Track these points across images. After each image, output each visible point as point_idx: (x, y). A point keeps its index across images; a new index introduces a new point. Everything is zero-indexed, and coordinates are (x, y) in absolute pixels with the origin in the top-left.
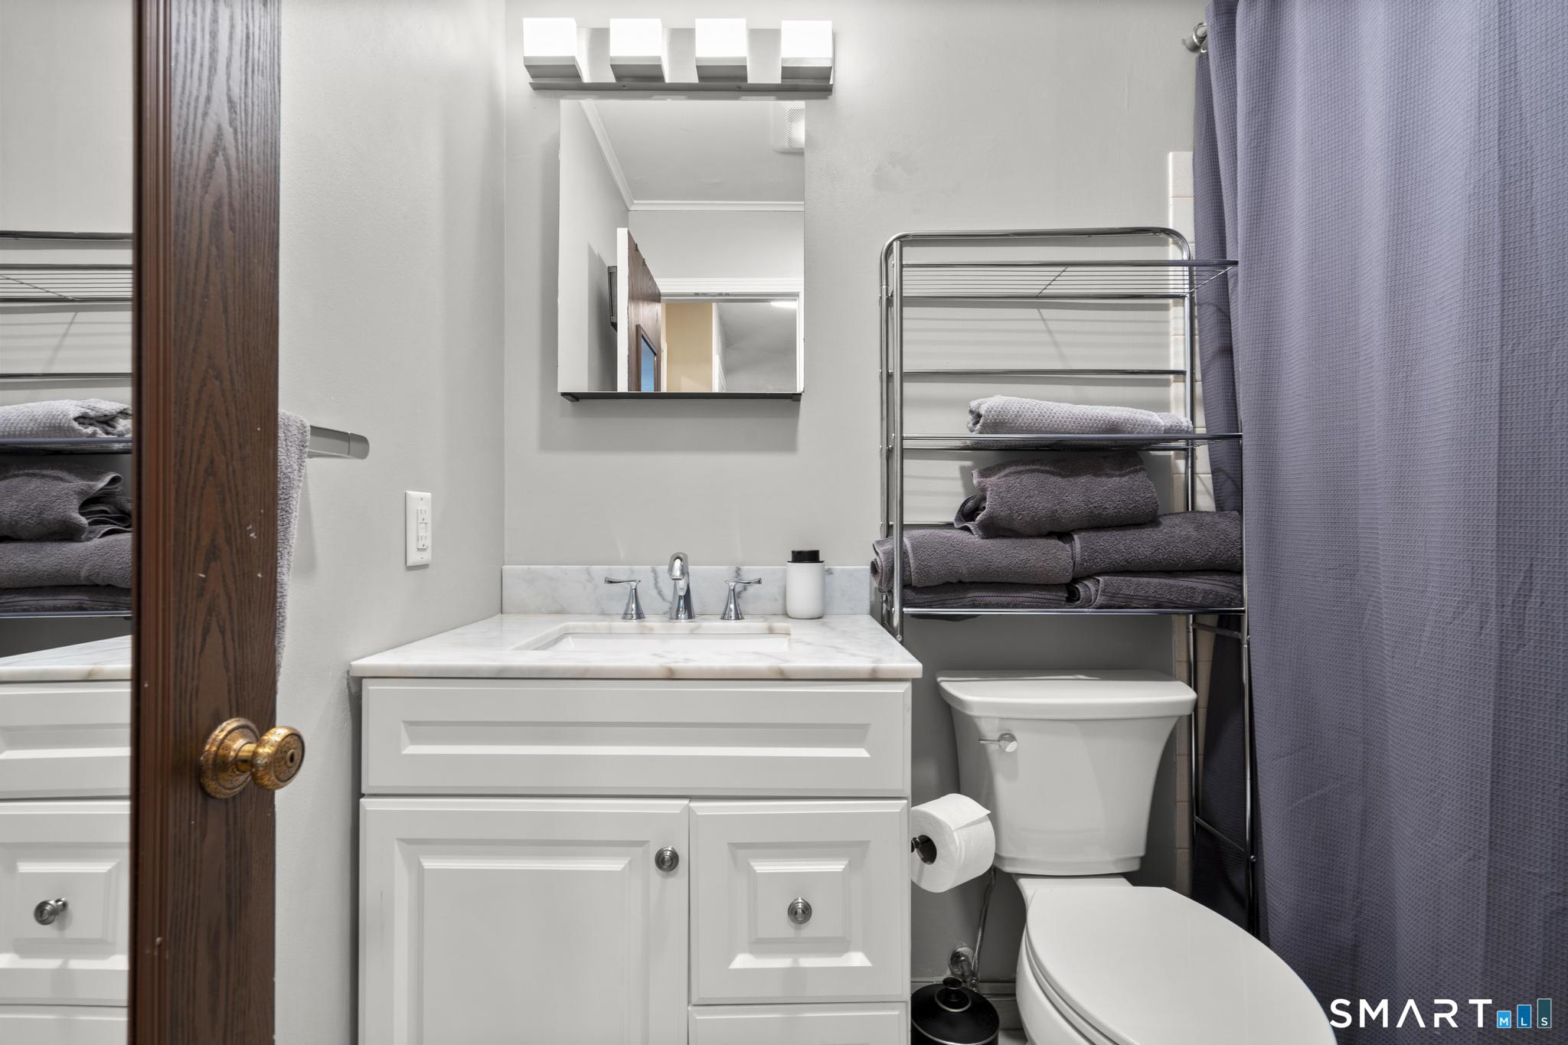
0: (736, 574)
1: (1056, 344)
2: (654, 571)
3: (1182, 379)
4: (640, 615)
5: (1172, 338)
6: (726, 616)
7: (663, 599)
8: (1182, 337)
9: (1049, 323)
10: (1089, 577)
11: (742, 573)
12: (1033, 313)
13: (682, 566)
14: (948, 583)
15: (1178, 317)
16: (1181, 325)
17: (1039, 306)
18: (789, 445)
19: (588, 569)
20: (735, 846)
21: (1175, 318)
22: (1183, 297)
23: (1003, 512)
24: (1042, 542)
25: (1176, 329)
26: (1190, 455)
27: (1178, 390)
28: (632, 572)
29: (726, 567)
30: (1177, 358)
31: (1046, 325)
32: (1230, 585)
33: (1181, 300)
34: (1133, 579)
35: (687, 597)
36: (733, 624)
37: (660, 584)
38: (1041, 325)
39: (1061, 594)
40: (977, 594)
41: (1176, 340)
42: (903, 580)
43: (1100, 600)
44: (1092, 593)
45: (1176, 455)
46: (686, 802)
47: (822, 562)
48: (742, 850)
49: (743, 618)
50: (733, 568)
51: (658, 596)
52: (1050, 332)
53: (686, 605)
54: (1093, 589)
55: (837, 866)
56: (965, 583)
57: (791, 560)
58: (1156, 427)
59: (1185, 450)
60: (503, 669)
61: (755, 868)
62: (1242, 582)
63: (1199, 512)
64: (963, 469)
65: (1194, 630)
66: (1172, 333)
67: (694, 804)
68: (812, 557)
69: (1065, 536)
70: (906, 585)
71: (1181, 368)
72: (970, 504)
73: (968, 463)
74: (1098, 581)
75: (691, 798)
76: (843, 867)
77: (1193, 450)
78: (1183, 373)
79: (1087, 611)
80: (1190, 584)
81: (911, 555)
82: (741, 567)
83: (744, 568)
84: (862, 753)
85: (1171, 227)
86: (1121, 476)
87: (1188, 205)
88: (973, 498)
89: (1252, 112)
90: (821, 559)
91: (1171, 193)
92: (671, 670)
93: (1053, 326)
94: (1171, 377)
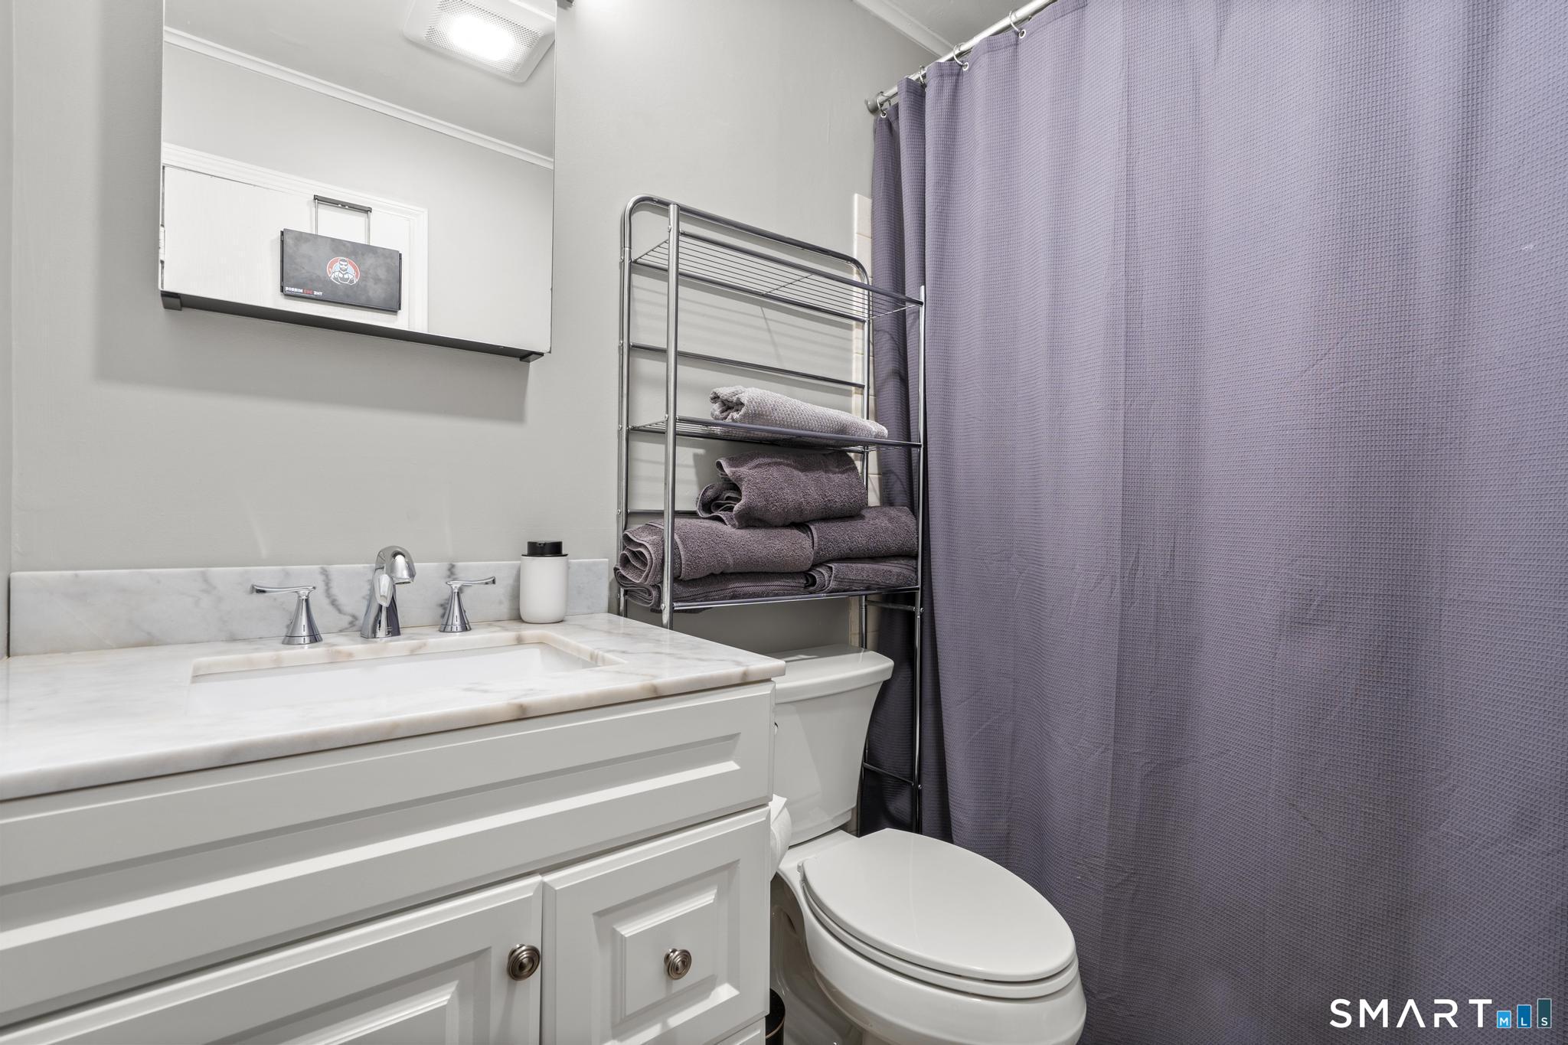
0: (448, 573)
1: (774, 344)
2: (325, 573)
3: (860, 392)
4: (314, 638)
5: (854, 355)
6: (449, 628)
7: (340, 611)
8: (861, 356)
9: (769, 322)
10: (821, 564)
11: (456, 570)
12: (756, 309)
13: (407, 563)
14: (712, 574)
15: (859, 338)
16: (860, 346)
17: (762, 305)
18: (515, 413)
19: (203, 574)
20: (600, 914)
21: (857, 338)
22: (864, 322)
23: (760, 503)
24: (788, 532)
25: (857, 348)
26: (864, 456)
27: (857, 400)
28: (287, 574)
29: (436, 564)
30: (858, 373)
31: (767, 324)
32: (909, 568)
33: (861, 324)
34: (854, 565)
35: (392, 609)
36: (456, 638)
37: (335, 591)
38: (761, 323)
39: (802, 581)
40: (737, 585)
41: (857, 357)
42: (674, 574)
43: (833, 585)
44: (826, 579)
45: (856, 456)
46: (537, 879)
47: (566, 555)
48: (609, 916)
49: (471, 629)
50: (445, 565)
51: (330, 608)
52: (769, 331)
53: (391, 619)
54: (826, 575)
55: (707, 898)
56: (727, 574)
57: (526, 553)
58: (870, 432)
59: (862, 453)
60: (235, 750)
61: (623, 933)
62: (917, 564)
63: (871, 507)
64: (696, 456)
65: (866, 606)
66: (854, 351)
67: (548, 878)
68: (555, 549)
69: (802, 525)
70: (676, 579)
71: (860, 382)
72: (710, 493)
73: (701, 451)
74: (831, 568)
75: (544, 871)
76: (713, 897)
77: (868, 453)
78: (862, 387)
79: (823, 596)
80: (885, 568)
81: (681, 547)
82: (454, 563)
83: (459, 564)
84: (731, 766)
85: (855, 257)
86: (843, 473)
87: (867, 243)
88: (712, 487)
89: (938, 184)
90: (564, 552)
91: (856, 230)
92: (522, 708)
93: (773, 326)
94: (853, 388)
